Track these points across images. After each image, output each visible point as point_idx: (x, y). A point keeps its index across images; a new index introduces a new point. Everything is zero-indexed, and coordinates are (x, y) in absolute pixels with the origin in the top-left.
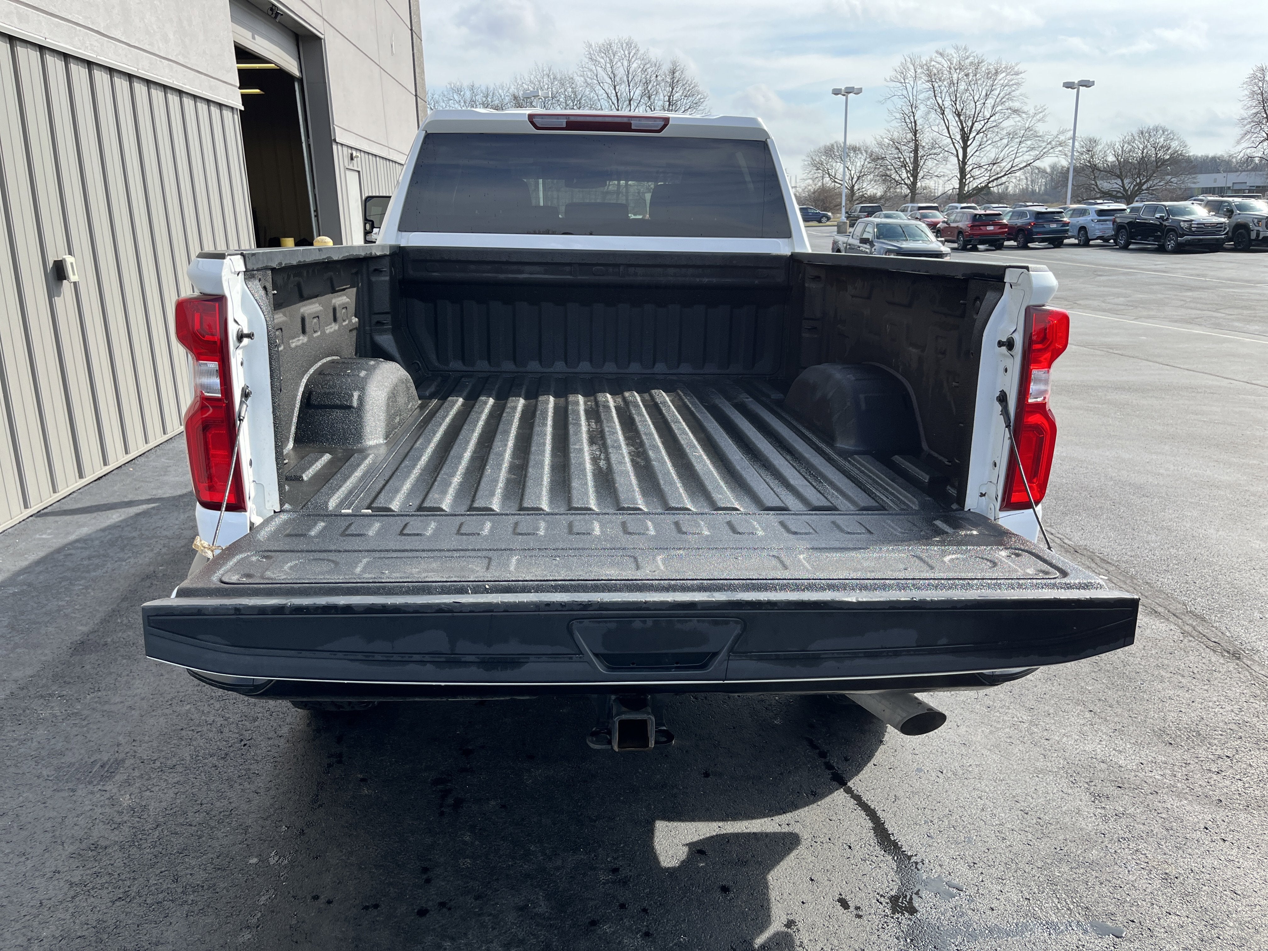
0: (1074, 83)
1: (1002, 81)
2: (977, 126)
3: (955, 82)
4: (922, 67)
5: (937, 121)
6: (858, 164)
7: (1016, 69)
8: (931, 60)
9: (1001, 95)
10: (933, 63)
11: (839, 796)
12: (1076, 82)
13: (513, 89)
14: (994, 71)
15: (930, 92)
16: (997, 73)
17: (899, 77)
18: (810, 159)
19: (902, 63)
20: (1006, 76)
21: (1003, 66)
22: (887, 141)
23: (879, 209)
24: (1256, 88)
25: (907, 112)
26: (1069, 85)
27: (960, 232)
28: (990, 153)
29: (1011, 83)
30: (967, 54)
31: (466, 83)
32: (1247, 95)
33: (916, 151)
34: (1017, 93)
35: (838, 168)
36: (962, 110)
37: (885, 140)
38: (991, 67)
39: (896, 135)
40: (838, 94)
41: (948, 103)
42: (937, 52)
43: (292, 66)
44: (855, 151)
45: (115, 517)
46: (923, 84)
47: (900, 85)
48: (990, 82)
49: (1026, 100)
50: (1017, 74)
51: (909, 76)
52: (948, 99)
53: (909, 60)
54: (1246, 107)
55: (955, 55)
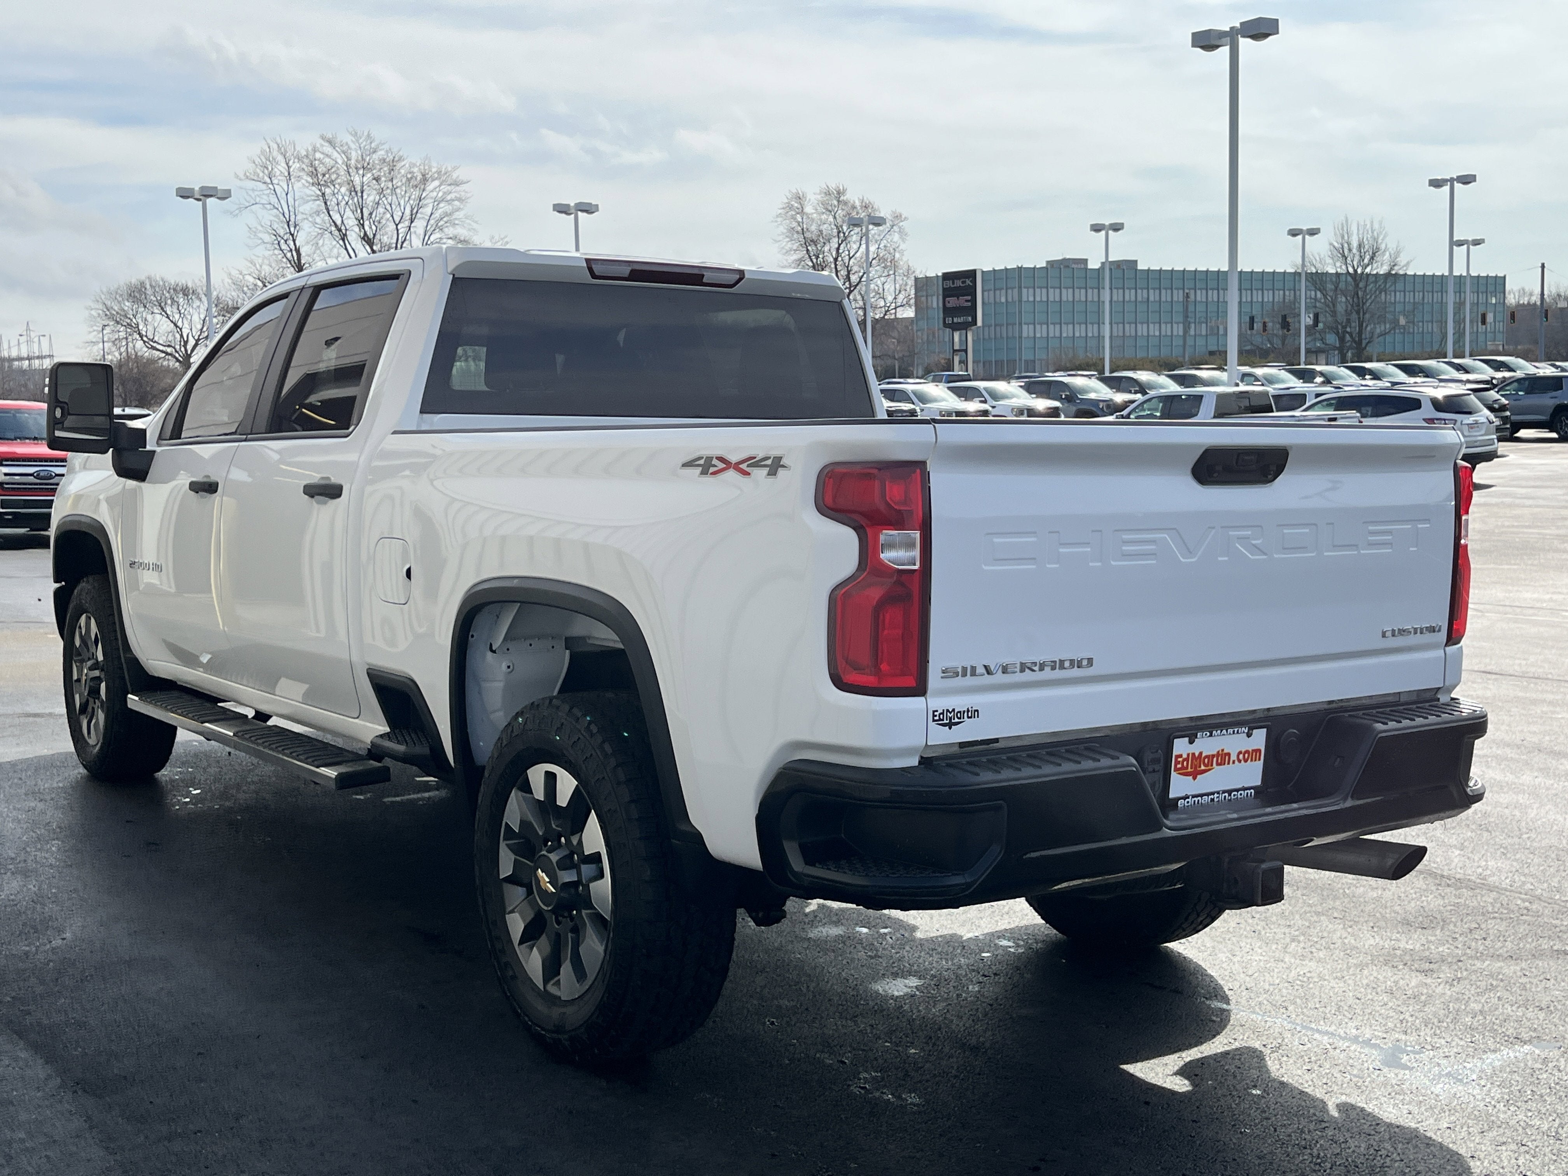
0: (568, 205)
1: (435, 194)
3: (358, 188)
4: (300, 159)
5: (335, 251)
6: (196, 318)
7: (455, 176)
8: (315, 150)
9: (437, 215)
10: (318, 155)
12: (572, 204)
14: (419, 177)
15: (318, 202)
16: (425, 180)
17: (261, 174)
18: (101, 306)
19: (263, 152)
20: (440, 186)
21: (434, 170)
22: (251, 280)
24: (794, 224)
25: (282, 232)
26: (562, 209)
29: (449, 198)
30: (373, 145)
32: (783, 234)
34: (459, 215)
35: (157, 323)
36: (374, 235)
37: (248, 278)
38: (416, 170)
39: (266, 270)
40: (188, 197)
42: (323, 138)
44: (186, 294)
47: (264, 187)
48: (416, 194)
49: (475, 226)
50: (456, 183)
51: (278, 173)
52: (348, 213)
53: (275, 146)
54: (785, 251)
55: (353, 146)
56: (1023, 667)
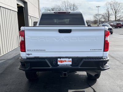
1: (121, 5)
2: (117, 11)
3: (114, 5)
4: (109, 3)
5: (112, 11)
6: (101, 17)
9: (121, 7)
10: (111, 3)
11: (90, 88)
13: (51, 8)
14: (119, 3)
17: (106, 5)
18: (94, 16)
21: (121, 3)
22: (105, 13)
23: (103, 23)
25: (107, 9)
27: (115, 26)
28: (119, 15)
30: (115, 1)
31: (45, 7)
33: (109, 15)
35: (97, 17)
36: (115, 9)
40: (97, 7)
41: (113, 8)
42: (111, 1)
43: (23, 6)
44: (100, 15)
45: (3, 61)
46: (109, 5)
48: (119, 5)
53: (107, 2)
56: (37, 50)
